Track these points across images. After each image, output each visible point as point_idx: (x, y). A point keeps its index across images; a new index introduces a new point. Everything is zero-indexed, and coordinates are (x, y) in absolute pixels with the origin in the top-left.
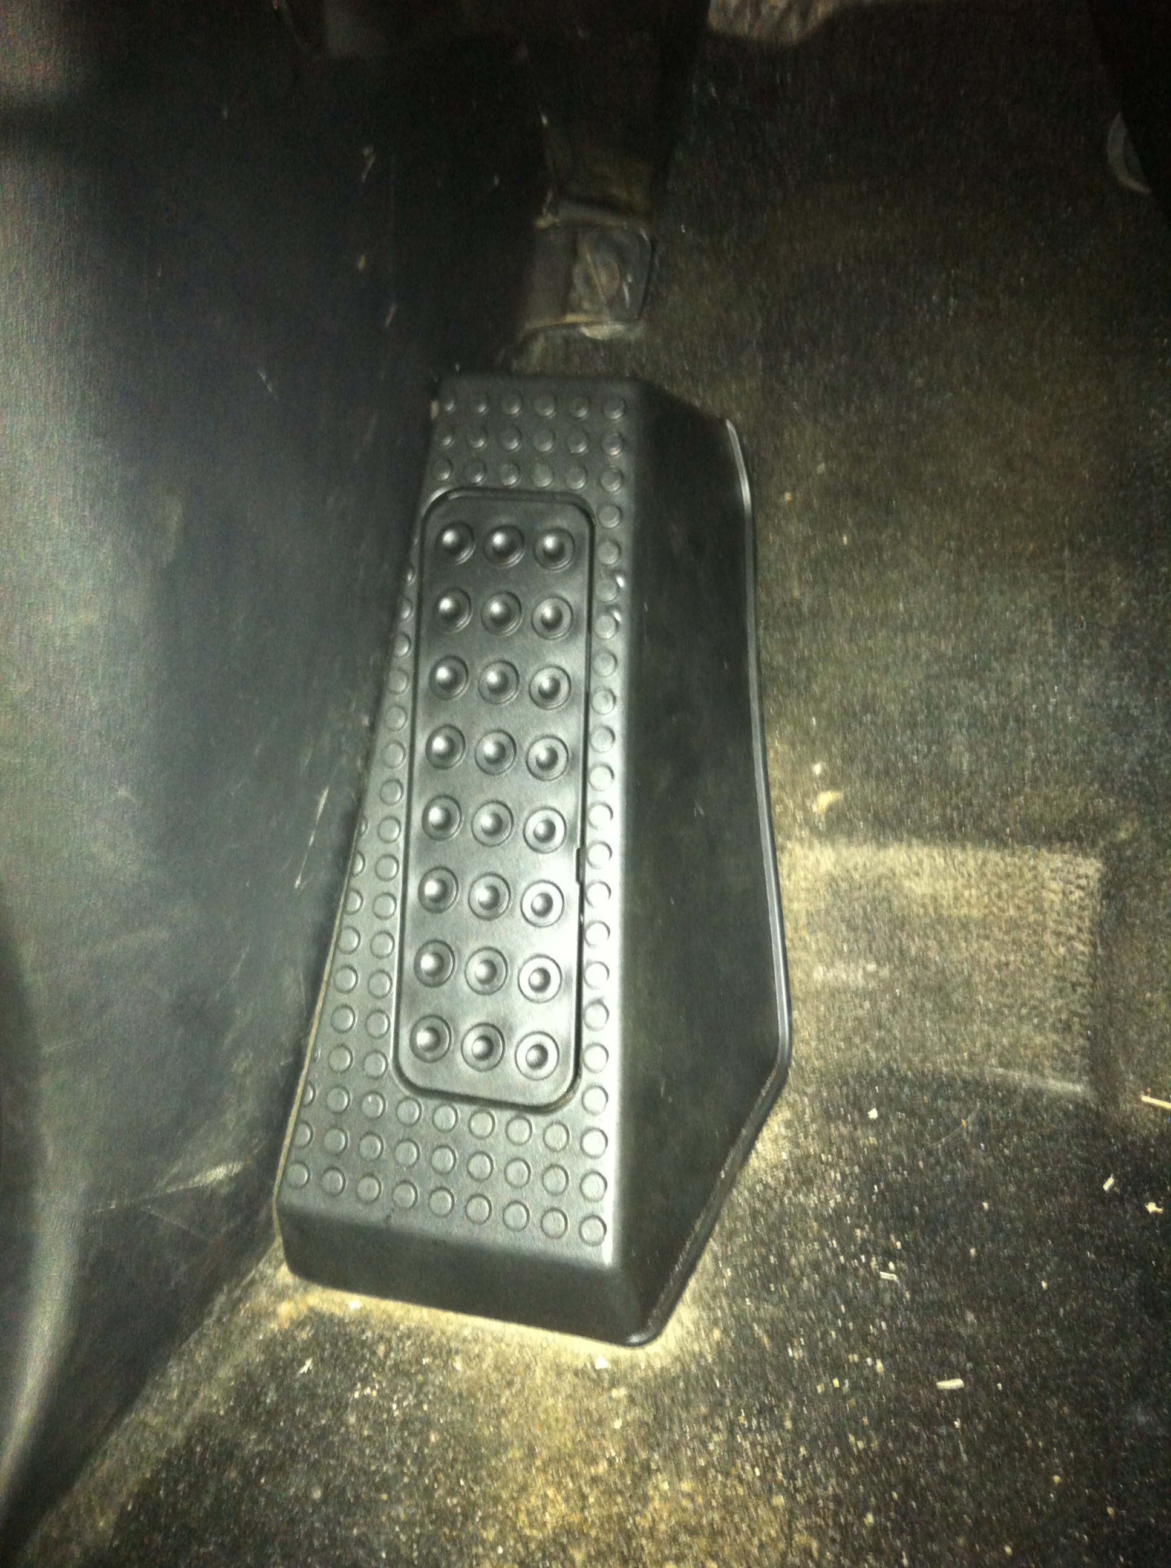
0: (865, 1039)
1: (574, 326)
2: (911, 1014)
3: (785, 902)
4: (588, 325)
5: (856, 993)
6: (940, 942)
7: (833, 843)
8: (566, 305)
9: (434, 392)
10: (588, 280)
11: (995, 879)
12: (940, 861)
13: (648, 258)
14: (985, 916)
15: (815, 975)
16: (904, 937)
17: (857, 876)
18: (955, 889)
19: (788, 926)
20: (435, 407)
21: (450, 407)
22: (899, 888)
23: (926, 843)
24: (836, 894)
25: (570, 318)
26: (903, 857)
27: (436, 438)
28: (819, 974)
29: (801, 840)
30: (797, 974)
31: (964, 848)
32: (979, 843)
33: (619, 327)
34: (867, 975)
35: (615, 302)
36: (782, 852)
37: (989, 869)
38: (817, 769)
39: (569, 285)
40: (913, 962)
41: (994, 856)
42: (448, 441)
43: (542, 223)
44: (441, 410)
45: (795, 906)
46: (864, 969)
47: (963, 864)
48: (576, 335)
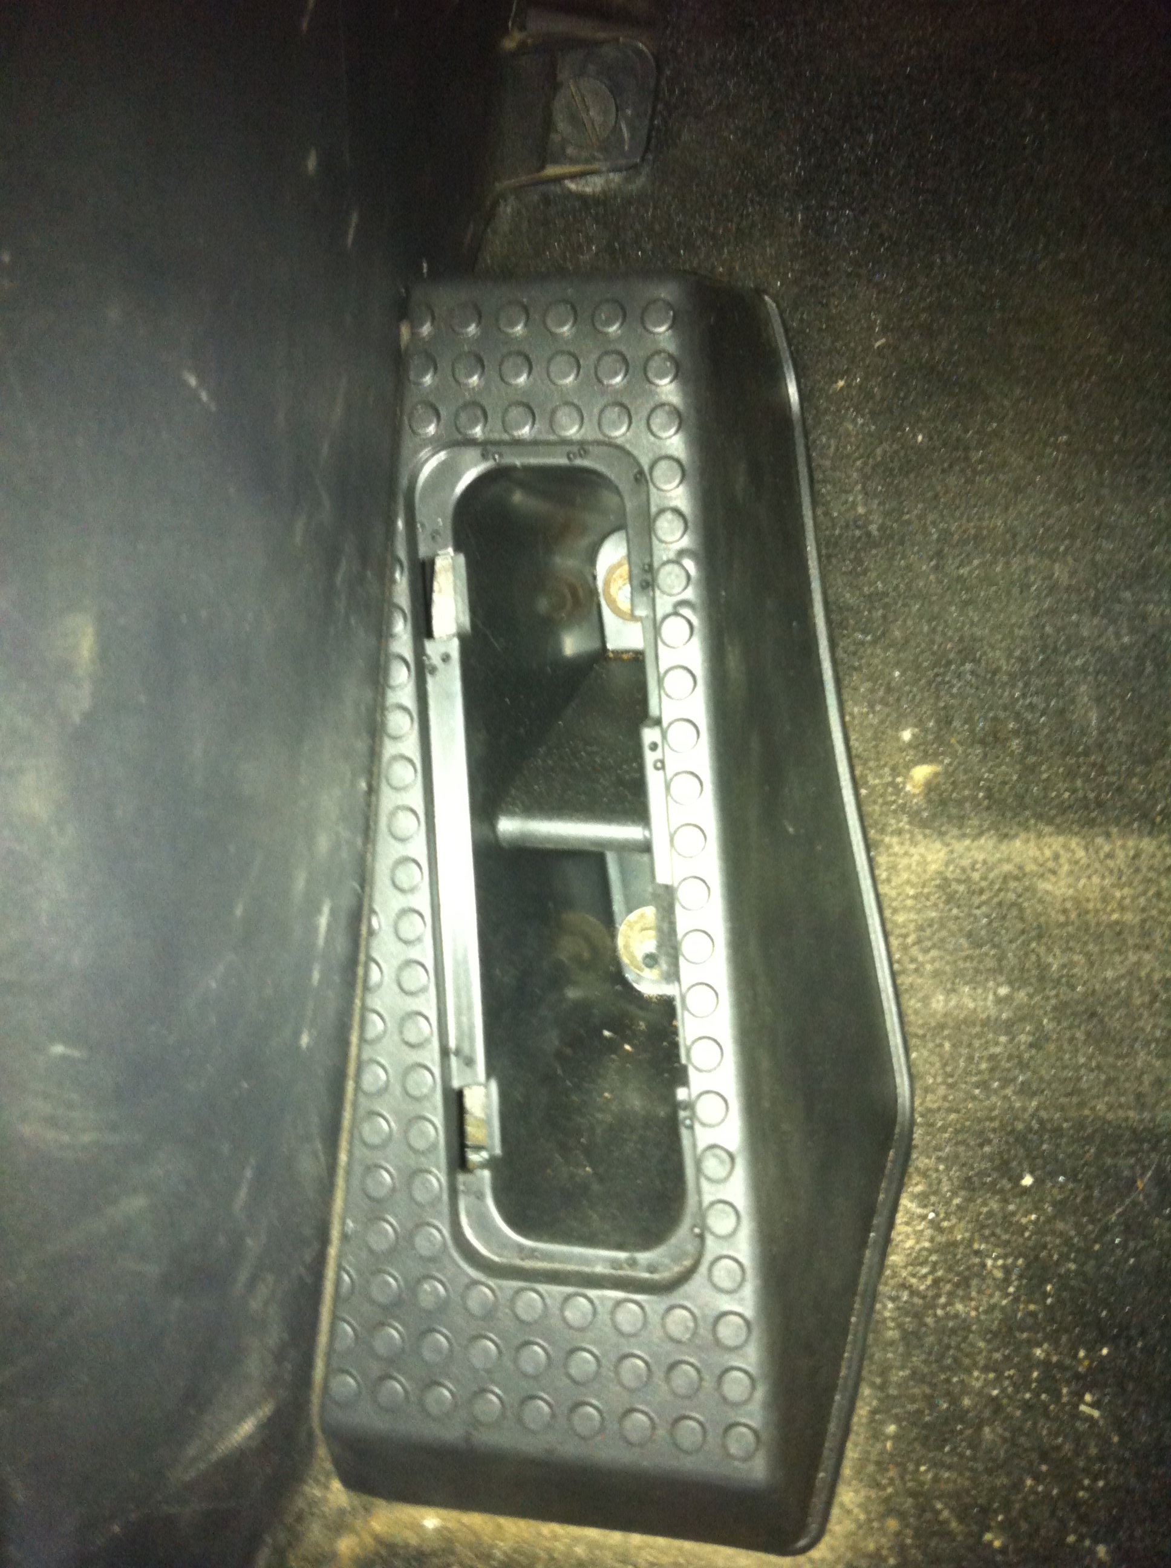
0: (1006, 1082)
1: (558, 179)
2: (1060, 1049)
3: (887, 913)
4: (573, 177)
5: (985, 1023)
6: (1088, 955)
7: (942, 834)
8: (544, 155)
9: (402, 310)
10: (574, 119)
11: (1152, 875)
12: (1081, 853)
13: (652, 82)
14: (1144, 921)
15: (934, 1005)
16: (1042, 950)
17: (976, 876)
18: (1102, 889)
19: (894, 942)
20: (405, 331)
21: (426, 329)
22: (1031, 889)
23: (1059, 831)
24: (950, 899)
25: (551, 171)
26: (1033, 851)
27: (412, 376)
28: (939, 1003)
29: (899, 832)
30: (912, 1003)
31: (1108, 835)
32: (1126, 830)
33: (616, 178)
34: (999, 1001)
35: (608, 146)
36: (877, 848)
37: (1144, 862)
38: (907, 735)
39: (548, 125)
40: (1057, 982)
41: (1147, 845)
42: (428, 379)
43: (510, 44)
44: (414, 334)
45: (900, 918)
46: (995, 994)
47: (1110, 856)
48: (559, 191)
